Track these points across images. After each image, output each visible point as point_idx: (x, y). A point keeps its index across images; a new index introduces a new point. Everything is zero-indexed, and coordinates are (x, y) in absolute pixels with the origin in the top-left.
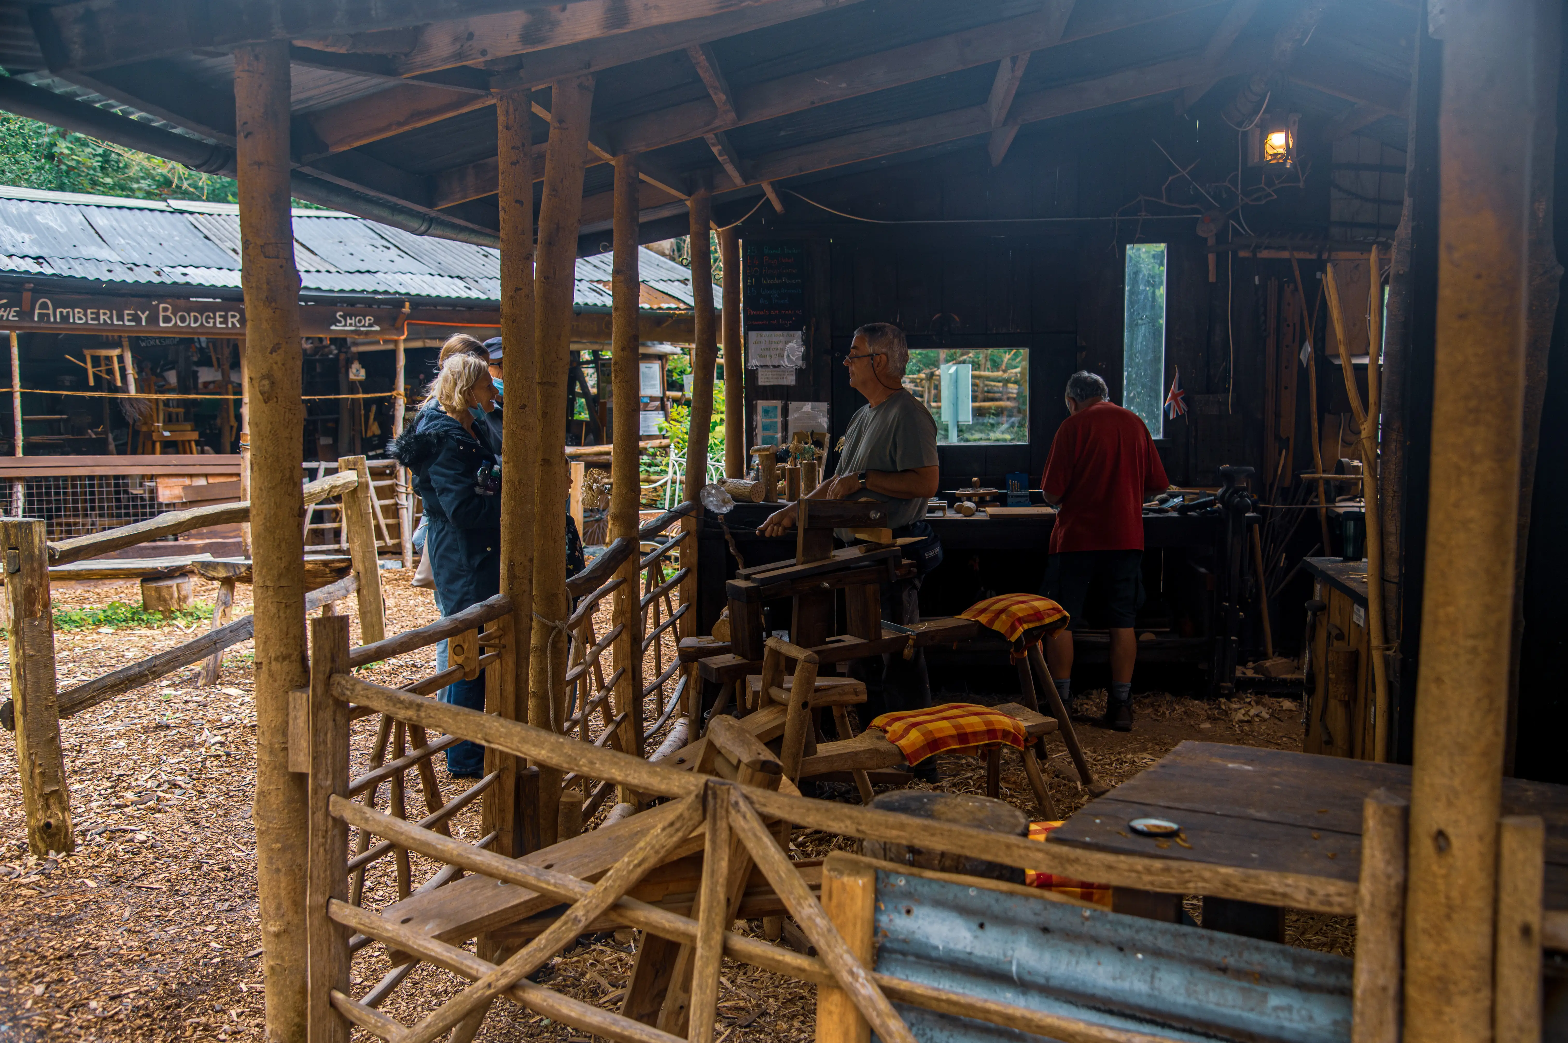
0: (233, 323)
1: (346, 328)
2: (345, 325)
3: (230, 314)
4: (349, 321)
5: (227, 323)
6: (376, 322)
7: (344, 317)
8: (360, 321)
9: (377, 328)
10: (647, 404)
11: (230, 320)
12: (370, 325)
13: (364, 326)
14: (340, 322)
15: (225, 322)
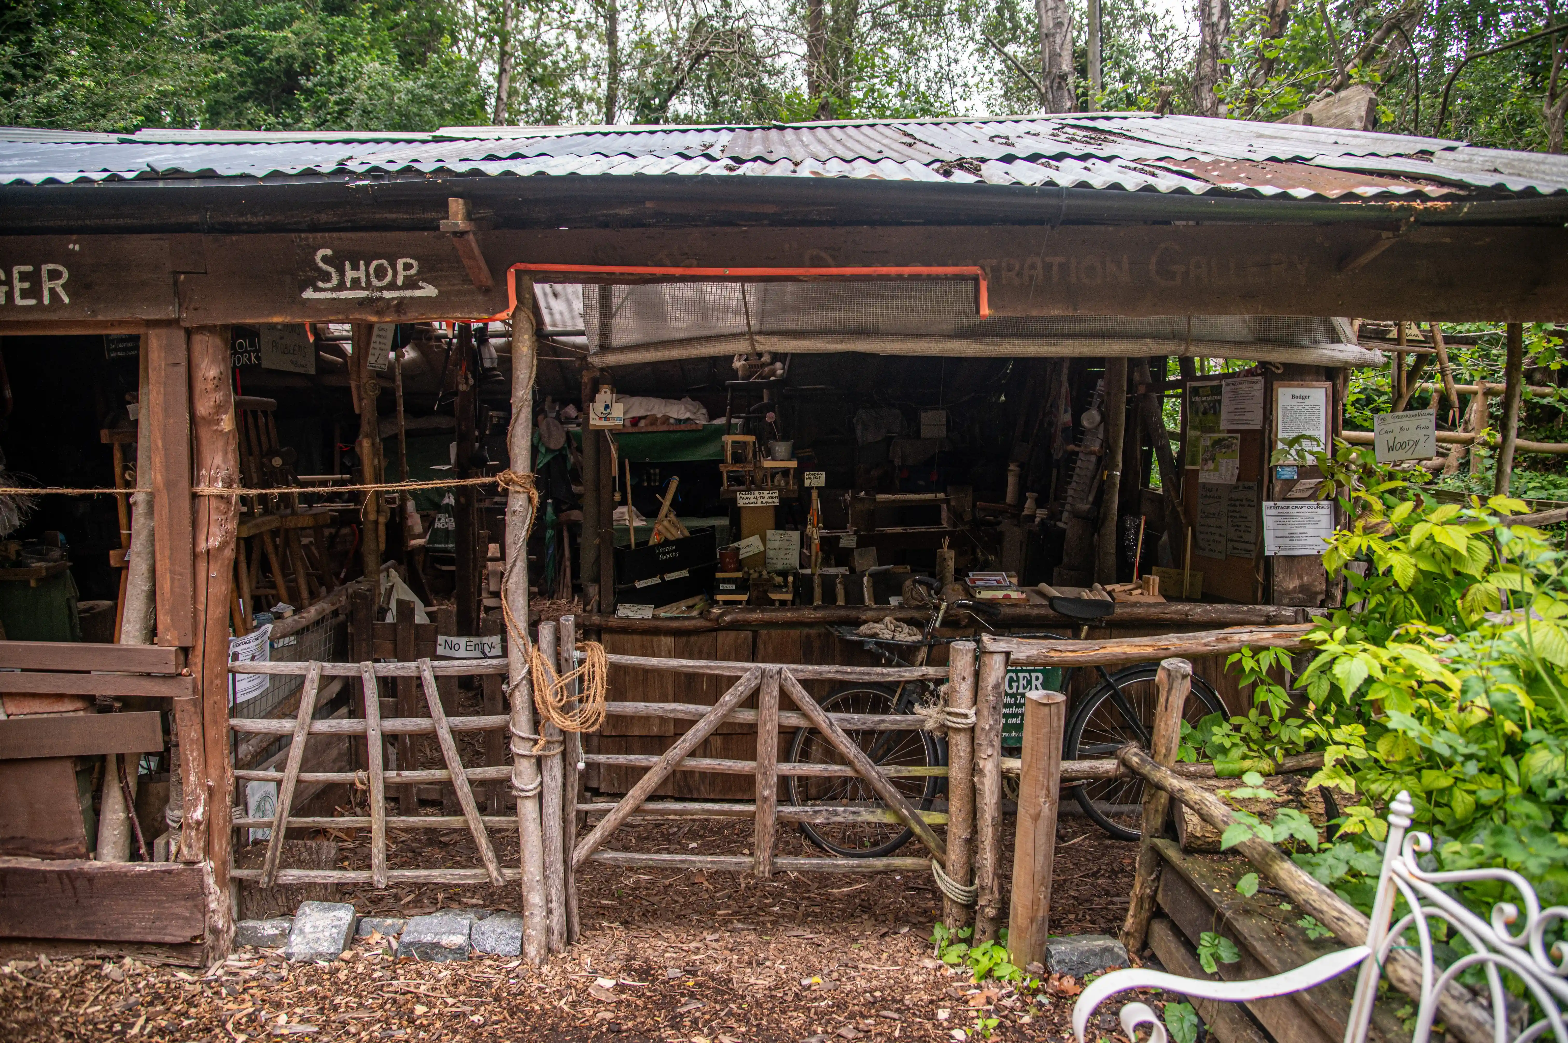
0: (52, 291)
1: (344, 295)
2: (341, 287)
3: (46, 268)
4: (350, 274)
5: (39, 296)
6: (428, 272)
7: (336, 262)
8: (380, 273)
9: (429, 291)
10: (1290, 484)
11: (47, 285)
12: (411, 283)
13: (392, 286)
14: (327, 277)
15: (34, 292)
